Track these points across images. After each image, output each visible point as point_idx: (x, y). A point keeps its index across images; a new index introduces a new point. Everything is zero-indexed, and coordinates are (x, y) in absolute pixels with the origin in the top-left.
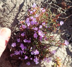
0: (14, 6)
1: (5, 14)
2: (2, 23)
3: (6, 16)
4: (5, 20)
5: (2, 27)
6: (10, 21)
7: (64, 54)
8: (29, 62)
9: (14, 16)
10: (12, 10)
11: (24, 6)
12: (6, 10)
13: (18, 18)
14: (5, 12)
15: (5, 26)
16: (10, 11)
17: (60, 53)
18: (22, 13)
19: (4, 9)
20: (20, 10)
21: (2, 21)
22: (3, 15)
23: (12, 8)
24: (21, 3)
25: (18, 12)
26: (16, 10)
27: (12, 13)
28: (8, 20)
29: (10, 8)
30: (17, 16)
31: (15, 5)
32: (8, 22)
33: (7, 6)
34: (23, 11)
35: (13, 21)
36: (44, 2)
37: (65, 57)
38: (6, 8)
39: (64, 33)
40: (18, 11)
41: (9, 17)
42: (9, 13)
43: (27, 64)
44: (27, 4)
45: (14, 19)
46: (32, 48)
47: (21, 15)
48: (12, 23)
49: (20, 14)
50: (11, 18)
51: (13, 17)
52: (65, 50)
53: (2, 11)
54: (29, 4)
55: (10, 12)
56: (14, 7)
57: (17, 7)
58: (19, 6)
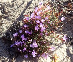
0: (22, 2)
1: (13, 9)
2: (8, 17)
3: (14, 11)
4: (12, 14)
5: (8, 20)
6: (16, 16)
7: (64, 54)
8: (27, 55)
9: (21, 11)
10: (20, 6)
11: (31, 4)
12: (15, 5)
13: (24, 14)
14: (13, 7)
15: (11, 19)
16: (18, 6)
17: (59, 52)
18: (29, 10)
19: (13, 5)
20: (27, 7)
21: (9, 15)
22: (11, 9)
23: (20, 4)
24: (29, 1)
25: (25, 9)
26: (24, 7)
27: (20, 9)
28: (14, 14)
29: (18, 4)
30: (23, 12)
31: (24, 2)
32: (14, 16)
33: (16, 2)
34: (30, 8)
35: (19, 16)
36: (52, 2)
37: (64, 57)
38: (15, 4)
39: (67, 35)
40: (25, 7)
41: (16, 12)
42: (16, 8)
43: (25, 56)
44: (35, 3)
45: (20, 14)
46: (31, 40)
47: (27, 12)
48: (17, 18)
49: (27, 10)
50: (18, 13)
51: (20, 13)
52: (66, 50)
53: (10, 6)
54: (37, 3)
55: (18, 8)
56: (22, 4)
57: (25, 4)
58: (27, 3)
